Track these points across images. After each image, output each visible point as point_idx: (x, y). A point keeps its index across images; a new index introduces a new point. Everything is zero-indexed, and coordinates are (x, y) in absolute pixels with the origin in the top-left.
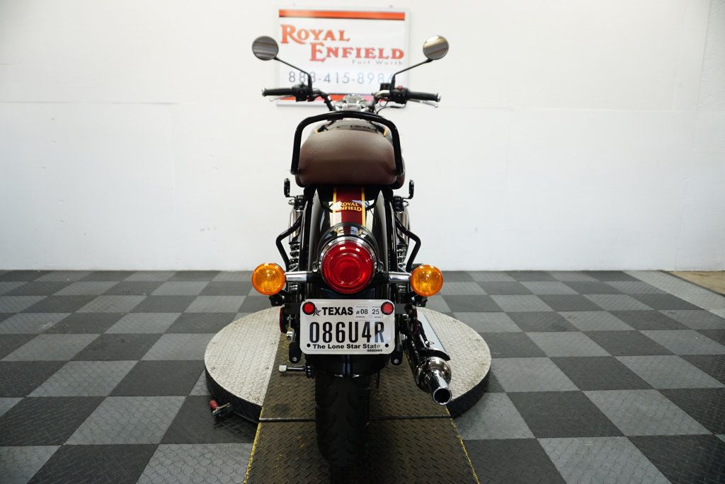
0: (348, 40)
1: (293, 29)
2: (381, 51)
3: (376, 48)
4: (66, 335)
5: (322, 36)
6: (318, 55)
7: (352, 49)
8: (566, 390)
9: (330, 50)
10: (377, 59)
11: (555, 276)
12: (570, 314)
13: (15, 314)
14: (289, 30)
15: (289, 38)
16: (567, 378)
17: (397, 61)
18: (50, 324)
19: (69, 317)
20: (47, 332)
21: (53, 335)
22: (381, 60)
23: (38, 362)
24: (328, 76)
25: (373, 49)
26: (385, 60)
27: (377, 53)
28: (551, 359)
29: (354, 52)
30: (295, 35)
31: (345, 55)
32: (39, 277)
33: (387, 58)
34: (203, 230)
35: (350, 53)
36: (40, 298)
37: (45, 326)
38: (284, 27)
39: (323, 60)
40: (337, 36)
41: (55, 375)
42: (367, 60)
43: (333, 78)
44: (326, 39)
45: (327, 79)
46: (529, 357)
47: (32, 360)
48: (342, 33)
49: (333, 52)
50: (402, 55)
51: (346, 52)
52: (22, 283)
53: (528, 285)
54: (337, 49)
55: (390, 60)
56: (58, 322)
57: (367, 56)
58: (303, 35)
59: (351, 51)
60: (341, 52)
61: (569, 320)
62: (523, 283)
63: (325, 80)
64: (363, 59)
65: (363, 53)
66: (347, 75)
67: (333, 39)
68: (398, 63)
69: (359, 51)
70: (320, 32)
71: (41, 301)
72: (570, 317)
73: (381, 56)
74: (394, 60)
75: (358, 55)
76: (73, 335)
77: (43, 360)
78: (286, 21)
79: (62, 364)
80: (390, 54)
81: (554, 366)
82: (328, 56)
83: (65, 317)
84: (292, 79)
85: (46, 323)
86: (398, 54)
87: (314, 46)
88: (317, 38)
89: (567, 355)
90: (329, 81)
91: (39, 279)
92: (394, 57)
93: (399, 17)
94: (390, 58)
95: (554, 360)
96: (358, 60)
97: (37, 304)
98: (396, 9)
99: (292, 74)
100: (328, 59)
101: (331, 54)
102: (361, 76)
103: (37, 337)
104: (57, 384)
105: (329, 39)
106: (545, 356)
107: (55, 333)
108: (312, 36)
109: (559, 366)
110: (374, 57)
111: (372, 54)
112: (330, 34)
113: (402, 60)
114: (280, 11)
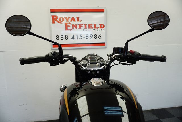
0: (81, 21)
1: (57, 17)
2: (95, 25)
3: (93, 24)
5: (70, 20)
6: (69, 28)
7: (83, 25)
9: (73, 25)
10: (93, 28)
14: (55, 17)
15: (55, 21)
17: (102, 29)
22: (95, 29)
24: (73, 36)
26: (97, 29)
27: (93, 26)
29: (84, 26)
30: (58, 20)
31: (80, 28)
33: (98, 28)
34: (21, 105)
35: (82, 27)
38: (53, 17)
39: (71, 30)
40: (76, 19)
42: (89, 29)
43: (75, 37)
44: (71, 21)
45: (73, 38)
48: (78, 18)
49: (75, 26)
50: (104, 26)
51: (80, 26)
54: (76, 25)
55: (99, 29)
57: (89, 27)
58: (61, 20)
59: (82, 25)
60: (78, 26)
63: (72, 38)
64: (88, 29)
65: (87, 26)
66: (81, 36)
68: (102, 30)
69: (86, 25)
73: (95, 27)
74: (101, 29)
75: (86, 27)
78: (54, 14)
82: (73, 28)
84: (58, 38)
86: (102, 26)
87: (66, 24)
88: (67, 20)
90: (74, 39)
92: (101, 27)
93: (102, 11)
94: (99, 28)
96: (86, 29)
98: (101, 7)
99: (58, 36)
100: (73, 29)
101: (74, 27)
102: (87, 36)
105: (73, 21)
108: (65, 20)
110: (92, 28)
111: (92, 26)
112: (73, 19)
113: (104, 29)
114: (51, 10)
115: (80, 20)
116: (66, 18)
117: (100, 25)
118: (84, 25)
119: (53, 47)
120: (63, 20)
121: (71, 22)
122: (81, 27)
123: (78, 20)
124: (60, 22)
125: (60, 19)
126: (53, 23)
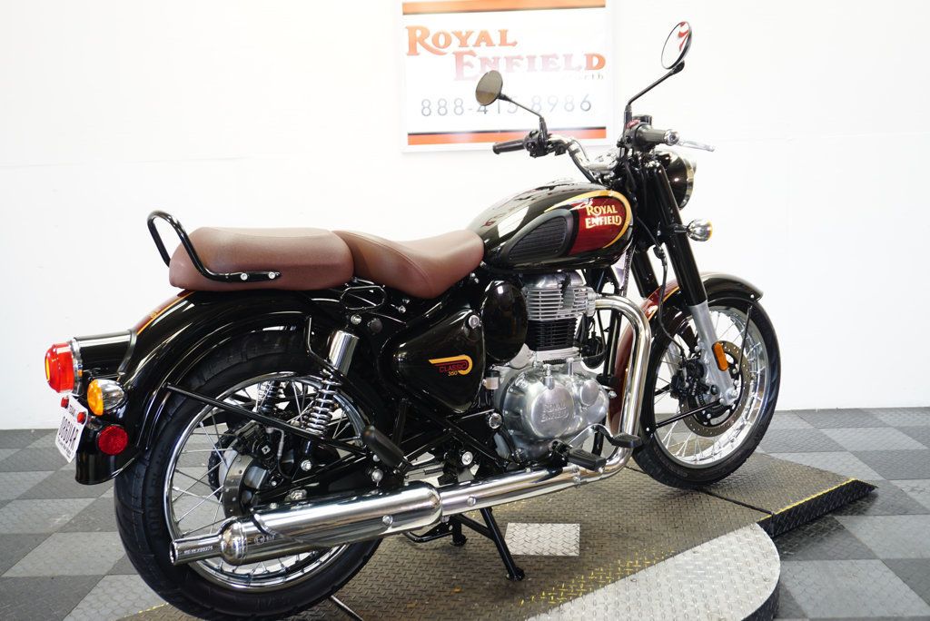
0: (514, 44)
1: (426, 33)
2: (568, 57)
3: (560, 55)
4: (94, 535)
6: (467, 71)
7: (519, 57)
8: (914, 615)
10: (562, 72)
11: (883, 418)
12: (914, 483)
13: (9, 501)
14: (418, 33)
15: (419, 48)
16: (913, 595)
17: (596, 72)
18: (66, 518)
19: (92, 504)
20: (64, 529)
21: (74, 534)
22: (568, 73)
23: (60, 577)
25: (555, 56)
26: (574, 73)
27: (561, 62)
28: (884, 562)
29: (524, 63)
30: (429, 41)
31: (509, 69)
32: (34, 440)
33: (579, 69)
35: (518, 65)
36: (44, 475)
37: (59, 520)
38: (411, 30)
40: (496, 39)
41: (88, 598)
42: (546, 74)
44: (477, 44)
45: (482, 108)
46: (846, 558)
47: (48, 573)
48: (503, 34)
49: (490, 64)
50: (602, 63)
51: (511, 64)
52: (11, 452)
53: (836, 434)
54: (497, 60)
55: (583, 72)
56: (77, 512)
57: (545, 68)
58: (442, 41)
59: (518, 60)
60: (502, 64)
61: (912, 494)
62: (826, 432)
63: (479, 111)
64: (539, 74)
65: (539, 63)
67: (490, 44)
68: (596, 77)
69: (531, 59)
70: (469, 34)
71: (45, 480)
72: (913, 490)
73: (568, 66)
75: (531, 68)
76: (104, 534)
77: (67, 573)
78: (414, 20)
79: (95, 580)
80: (583, 62)
81: (891, 574)
83: (87, 504)
84: (427, 111)
85: (59, 515)
86: (595, 61)
87: (459, 56)
88: (463, 43)
89: (913, 555)
90: (485, 112)
91: (35, 445)
92: (590, 67)
94: (583, 70)
95: (890, 563)
96: (531, 74)
97: (40, 484)
99: (426, 104)
102: (536, 100)
103: (50, 539)
104: (93, 612)
105: (483, 44)
106: (875, 558)
107: (77, 531)
108: (455, 42)
109: (898, 573)
110: (557, 70)
111: (554, 63)
112: (484, 38)
113: (602, 71)
114: (405, 5)
115: (509, 40)
116: (458, 34)
117: (589, 57)
118: (526, 60)
119: (410, 143)
120: (448, 43)
121: (476, 50)
122: (515, 67)
123: (503, 42)
124: (436, 50)
125: (435, 41)
126: (413, 51)
